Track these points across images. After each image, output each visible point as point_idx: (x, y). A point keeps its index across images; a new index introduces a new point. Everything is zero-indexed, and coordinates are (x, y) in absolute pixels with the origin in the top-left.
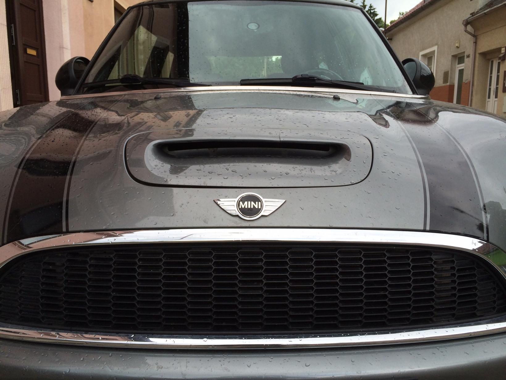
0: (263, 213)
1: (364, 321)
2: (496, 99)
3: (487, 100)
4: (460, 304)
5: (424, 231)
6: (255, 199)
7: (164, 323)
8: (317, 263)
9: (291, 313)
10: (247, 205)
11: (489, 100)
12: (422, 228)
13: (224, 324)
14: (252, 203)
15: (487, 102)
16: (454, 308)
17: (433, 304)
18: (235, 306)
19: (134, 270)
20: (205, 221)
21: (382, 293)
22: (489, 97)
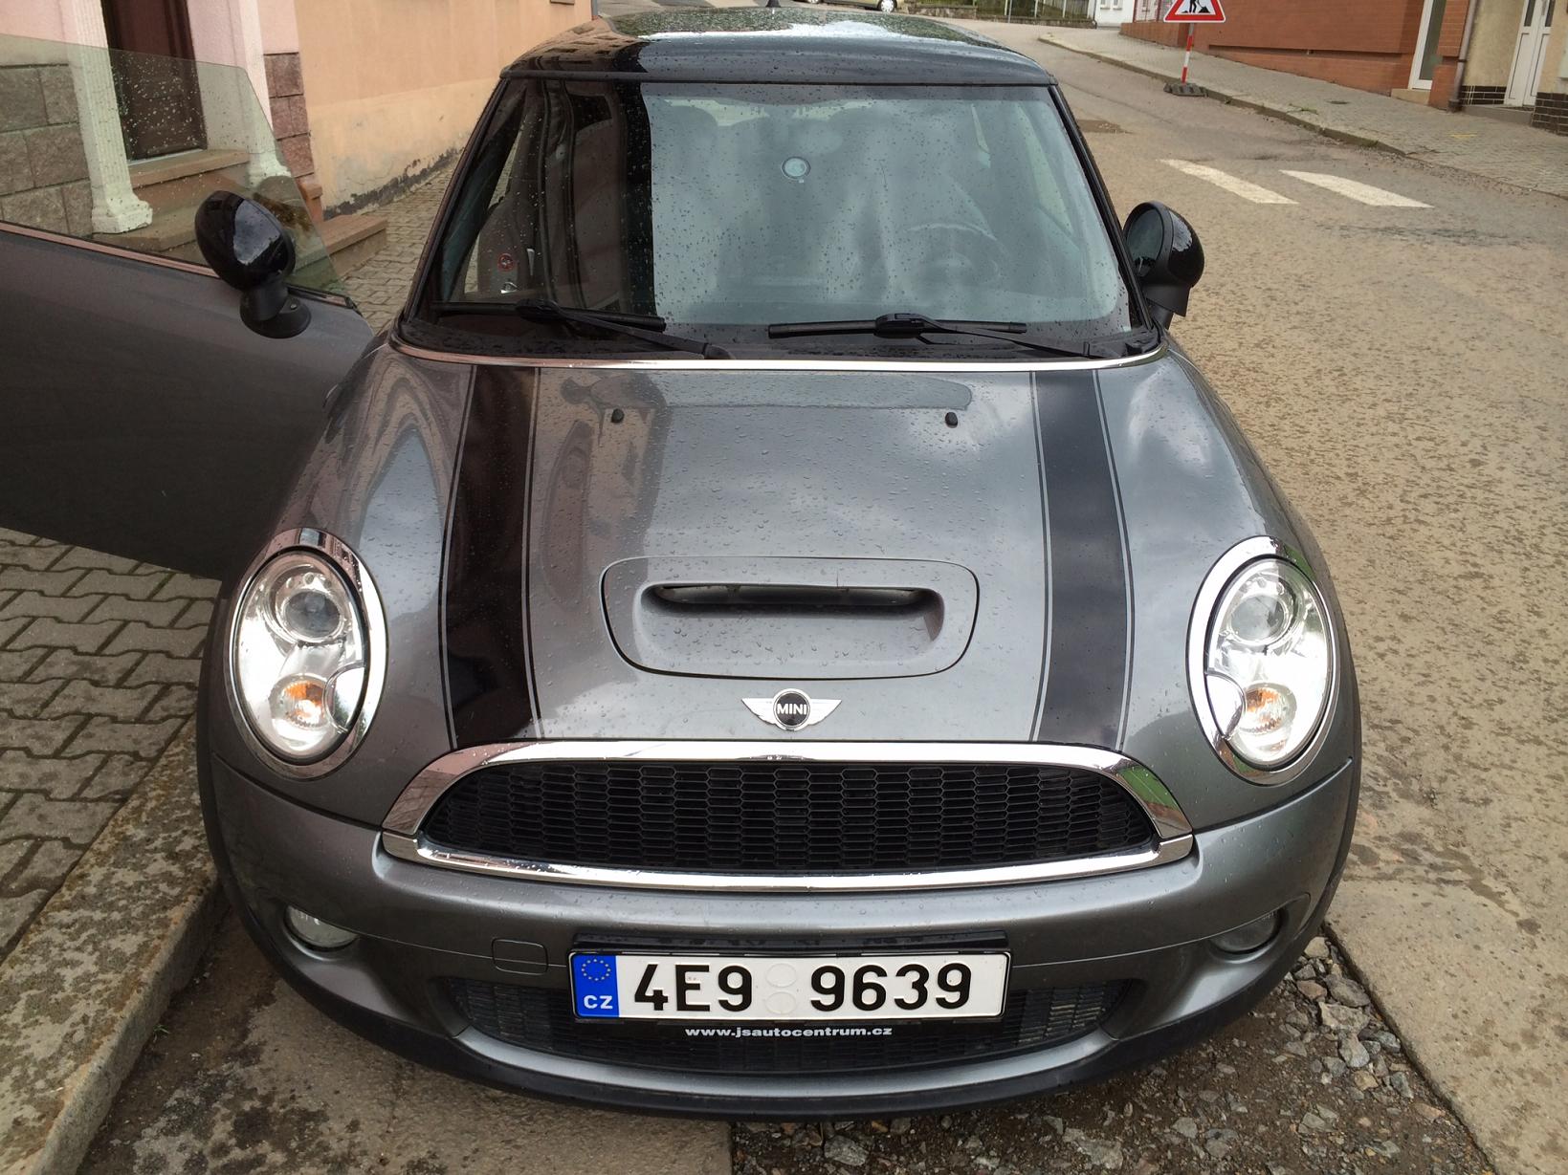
0: (810, 720)
1: (941, 857)
2: (1548, 30)
3: (1523, 29)
4: (1073, 835)
5: (1030, 742)
6: (798, 700)
7: (677, 858)
8: (880, 787)
9: (845, 849)
10: (790, 709)
11: (1527, 29)
12: (1027, 739)
13: (756, 860)
14: (795, 706)
15: (1519, 35)
16: (1065, 840)
17: (1035, 836)
18: (772, 840)
19: (637, 784)
20: (731, 731)
21: (966, 824)
22: (1528, 23)
